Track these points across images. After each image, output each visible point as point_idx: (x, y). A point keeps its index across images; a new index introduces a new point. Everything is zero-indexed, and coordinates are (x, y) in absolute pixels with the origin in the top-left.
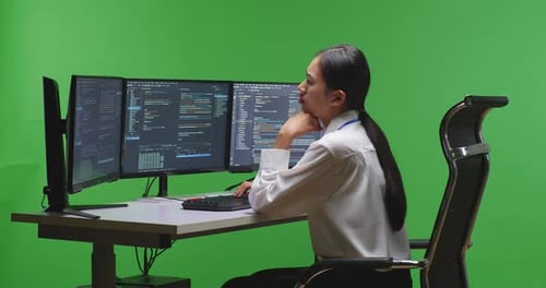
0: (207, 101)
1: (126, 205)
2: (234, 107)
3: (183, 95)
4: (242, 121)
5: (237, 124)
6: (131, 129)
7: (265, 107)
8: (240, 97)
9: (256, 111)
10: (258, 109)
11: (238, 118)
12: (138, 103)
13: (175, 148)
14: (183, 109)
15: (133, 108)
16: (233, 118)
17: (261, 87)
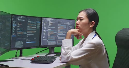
0: (35, 23)
1: (13, 60)
2: (42, 26)
3: (29, 21)
4: (45, 30)
5: (43, 32)
6: (13, 33)
7: (51, 26)
8: (44, 22)
9: (49, 27)
10: (49, 26)
11: (43, 30)
12: (16, 24)
13: (26, 40)
14: (29, 26)
15: (14, 25)
16: (42, 29)
17: (50, 19)
